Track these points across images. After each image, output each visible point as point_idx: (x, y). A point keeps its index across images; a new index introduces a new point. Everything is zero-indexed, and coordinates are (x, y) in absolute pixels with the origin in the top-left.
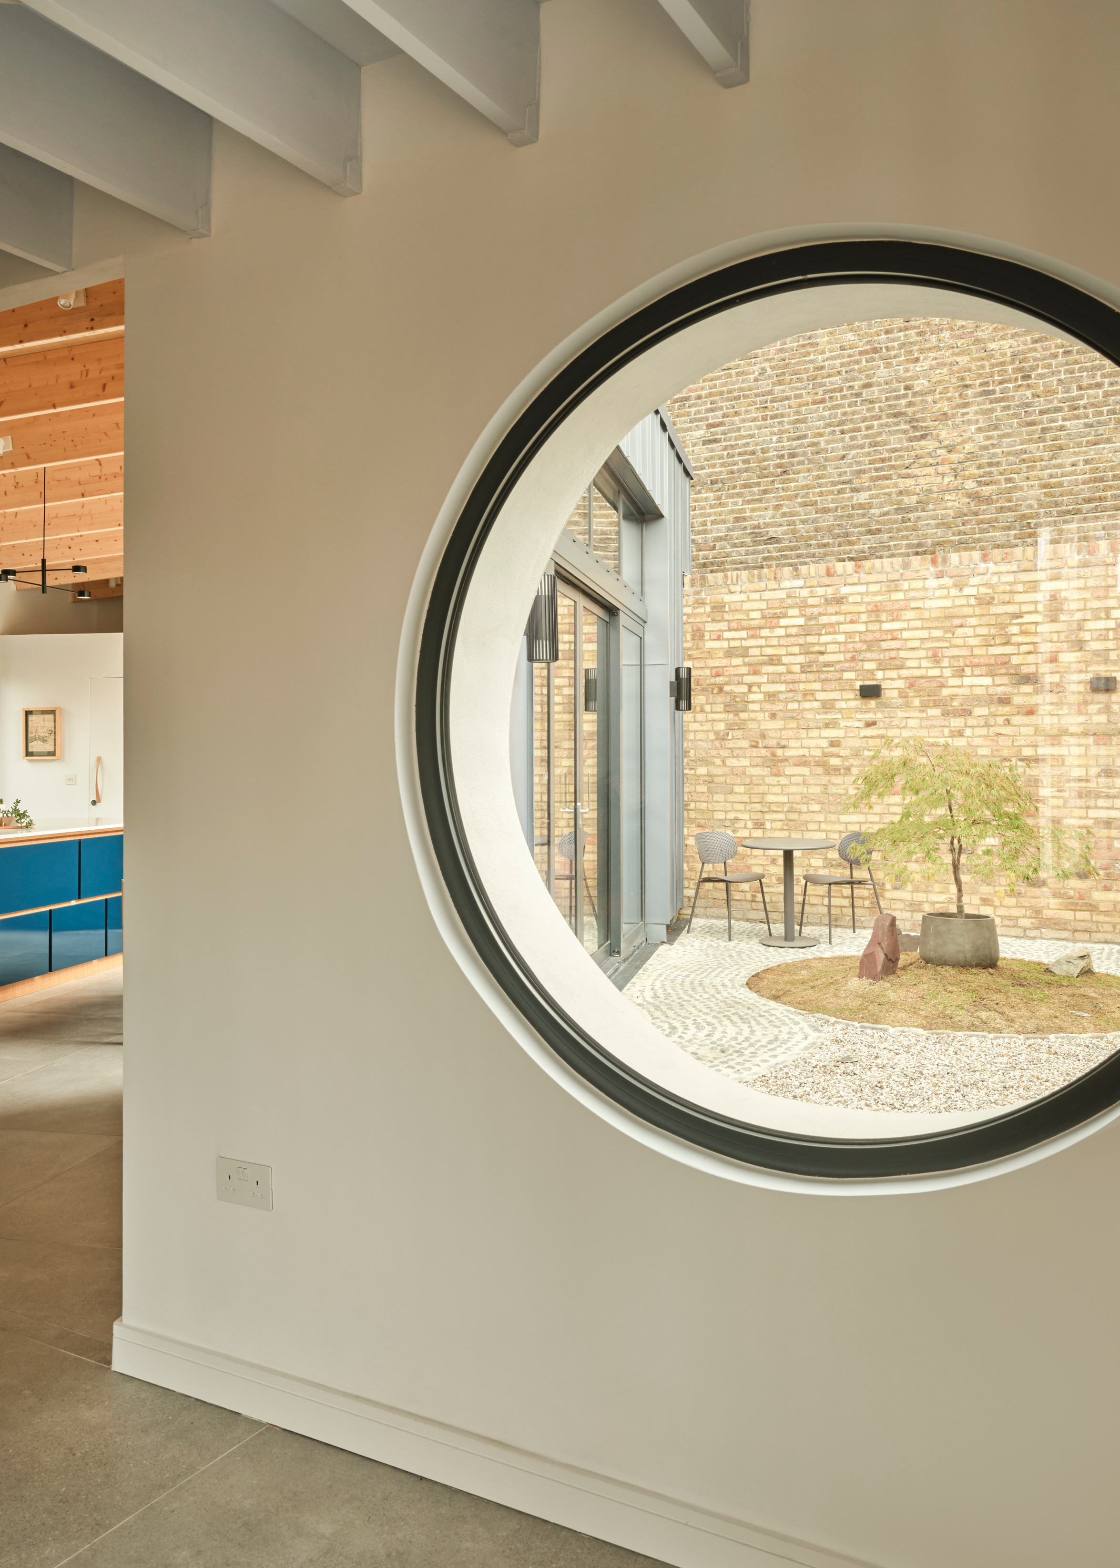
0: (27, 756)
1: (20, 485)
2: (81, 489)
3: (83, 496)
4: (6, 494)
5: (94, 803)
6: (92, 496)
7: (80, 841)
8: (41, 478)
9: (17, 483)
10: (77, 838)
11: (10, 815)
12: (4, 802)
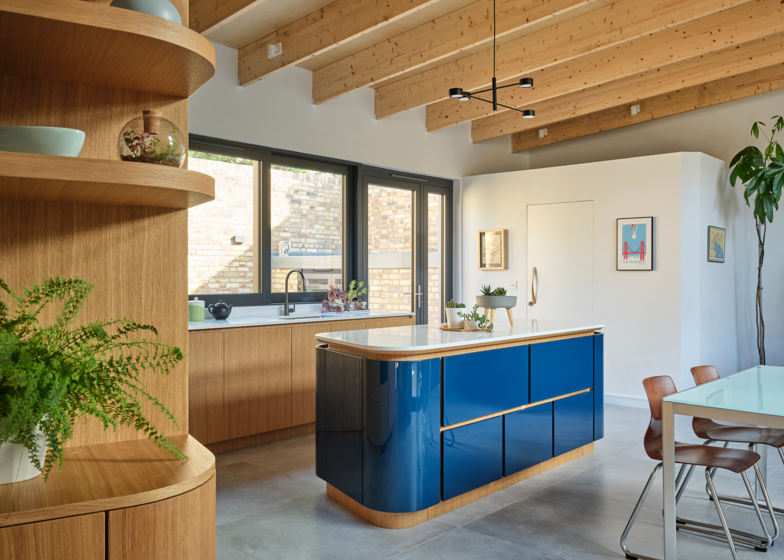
0: (481, 267)
1: (473, 24)
2: (525, 15)
3: (528, 21)
4: (462, 34)
5: (531, 304)
6: (536, 19)
7: (529, 346)
8: (491, 13)
9: (471, 22)
10: (527, 343)
11: (470, 318)
12: (466, 306)
